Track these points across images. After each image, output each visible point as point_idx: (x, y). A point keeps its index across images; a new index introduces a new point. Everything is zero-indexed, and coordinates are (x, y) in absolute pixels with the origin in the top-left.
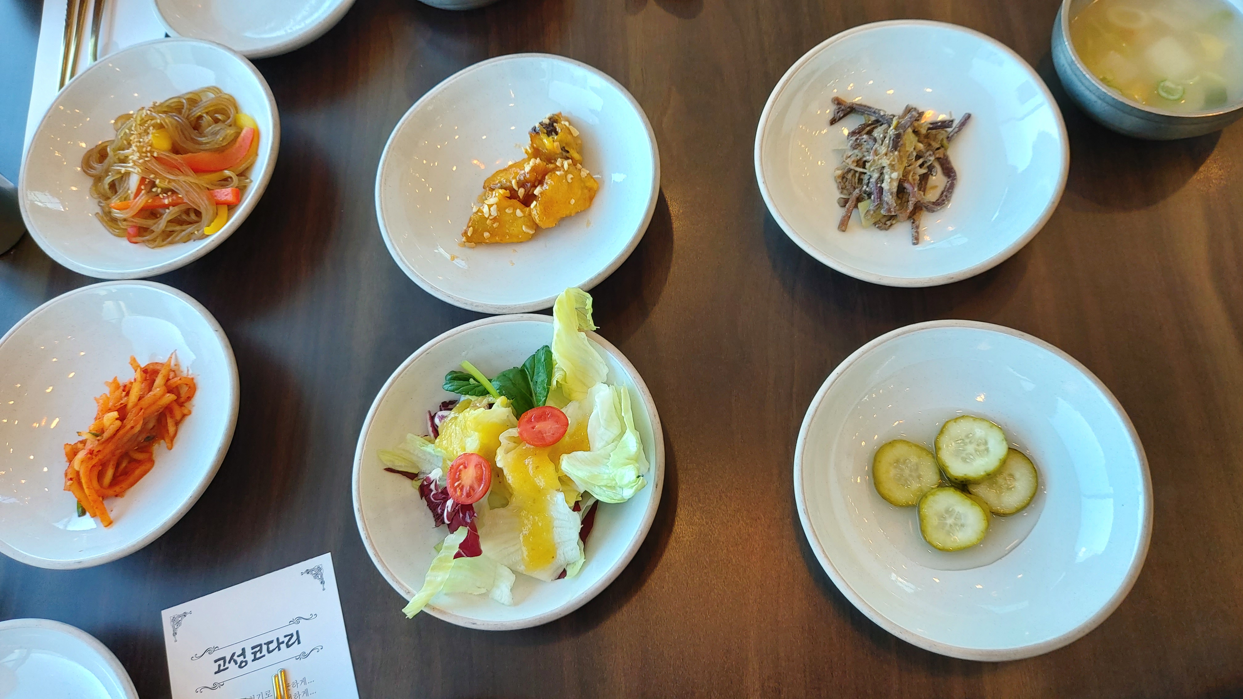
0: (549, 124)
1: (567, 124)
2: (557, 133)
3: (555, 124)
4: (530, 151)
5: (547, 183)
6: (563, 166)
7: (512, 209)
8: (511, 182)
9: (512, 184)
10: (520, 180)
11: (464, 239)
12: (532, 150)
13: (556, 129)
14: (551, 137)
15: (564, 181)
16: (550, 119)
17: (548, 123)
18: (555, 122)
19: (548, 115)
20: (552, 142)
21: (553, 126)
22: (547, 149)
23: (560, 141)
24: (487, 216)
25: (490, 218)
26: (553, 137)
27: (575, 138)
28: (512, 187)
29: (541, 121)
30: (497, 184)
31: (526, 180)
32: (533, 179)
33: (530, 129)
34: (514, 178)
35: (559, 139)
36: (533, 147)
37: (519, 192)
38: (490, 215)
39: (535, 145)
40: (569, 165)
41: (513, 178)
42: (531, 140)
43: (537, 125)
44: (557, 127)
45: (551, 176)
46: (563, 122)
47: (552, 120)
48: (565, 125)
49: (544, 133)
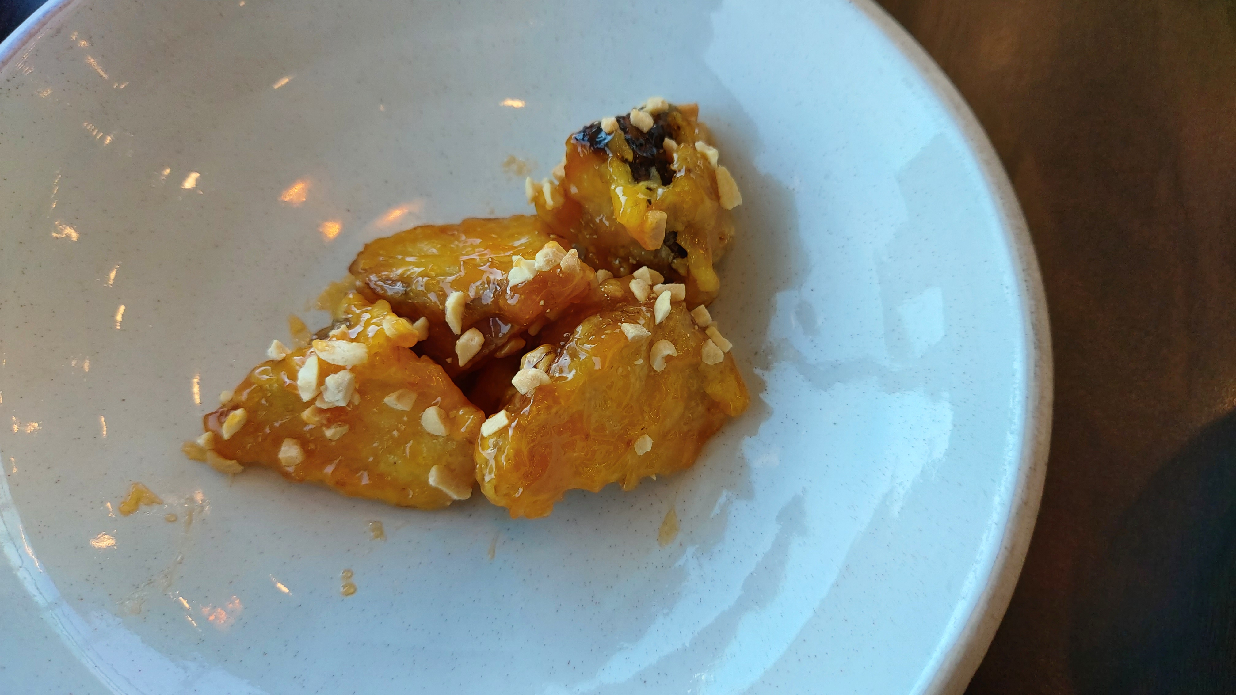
0: (650, 132)
1: (712, 154)
2: (667, 178)
3: (669, 143)
4: (549, 201)
5: (574, 355)
6: (651, 301)
7: (413, 396)
8: (443, 297)
9: (443, 303)
10: (478, 299)
11: (202, 440)
12: (561, 200)
13: (671, 161)
14: (643, 185)
15: (640, 362)
16: (657, 116)
17: (645, 130)
18: (671, 137)
19: (655, 102)
20: (644, 205)
21: (659, 143)
22: (611, 218)
23: (673, 211)
24: (306, 397)
25: (318, 404)
26: (653, 185)
27: (722, 214)
28: (443, 313)
29: (624, 114)
30: (394, 282)
31: (500, 309)
32: (527, 315)
33: (576, 126)
34: (460, 285)
35: (671, 199)
36: (566, 194)
37: (460, 342)
38: (319, 395)
39: (574, 190)
40: (674, 302)
41: (457, 285)
42: (566, 168)
43: (608, 123)
44: (675, 156)
45: (599, 331)
46: (700, 145)
47: (661, 123)
48: (705, 157)
49: (624, 161)
